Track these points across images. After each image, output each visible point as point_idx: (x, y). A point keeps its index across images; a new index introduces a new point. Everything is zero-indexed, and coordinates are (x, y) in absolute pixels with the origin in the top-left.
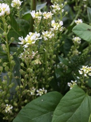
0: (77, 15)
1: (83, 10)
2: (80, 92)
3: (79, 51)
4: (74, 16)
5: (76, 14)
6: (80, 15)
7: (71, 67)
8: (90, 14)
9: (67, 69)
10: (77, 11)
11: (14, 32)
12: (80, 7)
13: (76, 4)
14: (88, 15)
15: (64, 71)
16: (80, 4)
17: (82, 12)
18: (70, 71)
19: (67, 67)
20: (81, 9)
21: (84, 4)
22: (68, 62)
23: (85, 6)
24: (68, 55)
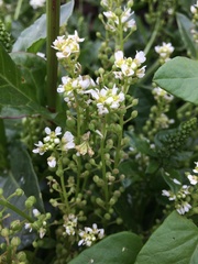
0: (155, 33)
1: (166, 20)
2: (184, 228)
3: (170, 118)
4: (148, 35)
5: (152, 31)
6: (161, 31)
7: (156, 159)
8: (183, 29)
9: (148, 164)
10: (155, 23)
11: (9, 88)
12: (159, 13)
13: (151, 8)
14: (181, 31)
15: (140, 169)
16: (159, 7)
17: (165, 26)
18: (154, 169)
19: (147, 158)
20: (161, 18)
21: (167, 7)
22: (148, 145)
23: (171, 11)
24: (146, 128)
